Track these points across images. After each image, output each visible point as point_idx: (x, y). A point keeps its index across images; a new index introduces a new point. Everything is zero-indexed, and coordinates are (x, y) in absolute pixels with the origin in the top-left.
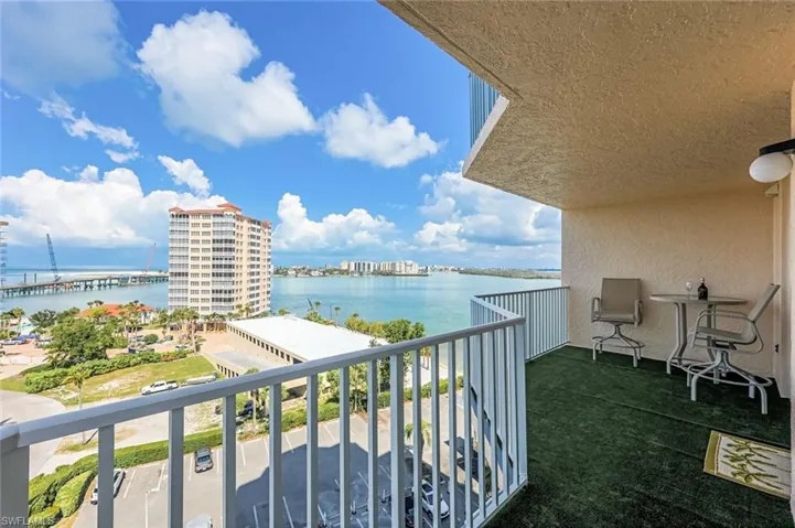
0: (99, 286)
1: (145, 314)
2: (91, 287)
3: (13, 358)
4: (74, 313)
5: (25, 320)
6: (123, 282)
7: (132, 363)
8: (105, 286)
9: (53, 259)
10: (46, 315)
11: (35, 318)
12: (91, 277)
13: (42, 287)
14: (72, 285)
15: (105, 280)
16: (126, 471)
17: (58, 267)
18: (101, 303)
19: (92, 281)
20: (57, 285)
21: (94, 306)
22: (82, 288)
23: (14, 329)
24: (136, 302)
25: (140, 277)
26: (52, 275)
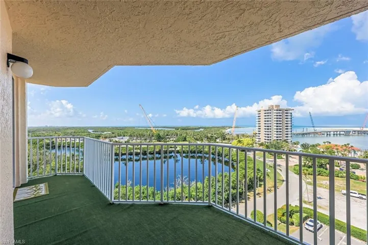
0: (334, 135)
1: (355, 152)
2: (330, 135)
3: (294, 159)
4: (317, 146)
5: (299, 146)
6: (347, 133)
7: (340, 175)
8: (337, 135)
9: (312, 123)
10: (306, 145)
11: (302, 145)
12: (329, 130)
13: (309, 133)
14: (322, 133)
15: (337, 132)
16: (323, 225)
17: (314, 125)
18: (330, 143)
19: (330, 132)
20: (315, 133)
21: (327, 143)
22: (326, 135)
23: (295, 149)
24: (348, 144)
25: (358, 131)
26: (313, 129)
